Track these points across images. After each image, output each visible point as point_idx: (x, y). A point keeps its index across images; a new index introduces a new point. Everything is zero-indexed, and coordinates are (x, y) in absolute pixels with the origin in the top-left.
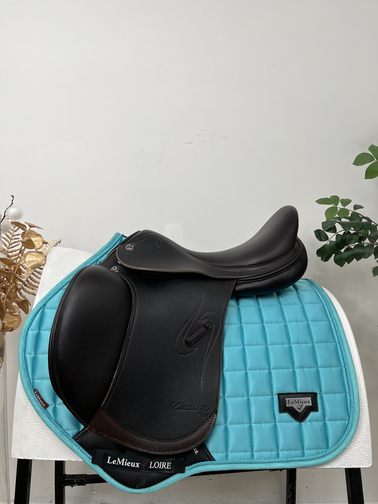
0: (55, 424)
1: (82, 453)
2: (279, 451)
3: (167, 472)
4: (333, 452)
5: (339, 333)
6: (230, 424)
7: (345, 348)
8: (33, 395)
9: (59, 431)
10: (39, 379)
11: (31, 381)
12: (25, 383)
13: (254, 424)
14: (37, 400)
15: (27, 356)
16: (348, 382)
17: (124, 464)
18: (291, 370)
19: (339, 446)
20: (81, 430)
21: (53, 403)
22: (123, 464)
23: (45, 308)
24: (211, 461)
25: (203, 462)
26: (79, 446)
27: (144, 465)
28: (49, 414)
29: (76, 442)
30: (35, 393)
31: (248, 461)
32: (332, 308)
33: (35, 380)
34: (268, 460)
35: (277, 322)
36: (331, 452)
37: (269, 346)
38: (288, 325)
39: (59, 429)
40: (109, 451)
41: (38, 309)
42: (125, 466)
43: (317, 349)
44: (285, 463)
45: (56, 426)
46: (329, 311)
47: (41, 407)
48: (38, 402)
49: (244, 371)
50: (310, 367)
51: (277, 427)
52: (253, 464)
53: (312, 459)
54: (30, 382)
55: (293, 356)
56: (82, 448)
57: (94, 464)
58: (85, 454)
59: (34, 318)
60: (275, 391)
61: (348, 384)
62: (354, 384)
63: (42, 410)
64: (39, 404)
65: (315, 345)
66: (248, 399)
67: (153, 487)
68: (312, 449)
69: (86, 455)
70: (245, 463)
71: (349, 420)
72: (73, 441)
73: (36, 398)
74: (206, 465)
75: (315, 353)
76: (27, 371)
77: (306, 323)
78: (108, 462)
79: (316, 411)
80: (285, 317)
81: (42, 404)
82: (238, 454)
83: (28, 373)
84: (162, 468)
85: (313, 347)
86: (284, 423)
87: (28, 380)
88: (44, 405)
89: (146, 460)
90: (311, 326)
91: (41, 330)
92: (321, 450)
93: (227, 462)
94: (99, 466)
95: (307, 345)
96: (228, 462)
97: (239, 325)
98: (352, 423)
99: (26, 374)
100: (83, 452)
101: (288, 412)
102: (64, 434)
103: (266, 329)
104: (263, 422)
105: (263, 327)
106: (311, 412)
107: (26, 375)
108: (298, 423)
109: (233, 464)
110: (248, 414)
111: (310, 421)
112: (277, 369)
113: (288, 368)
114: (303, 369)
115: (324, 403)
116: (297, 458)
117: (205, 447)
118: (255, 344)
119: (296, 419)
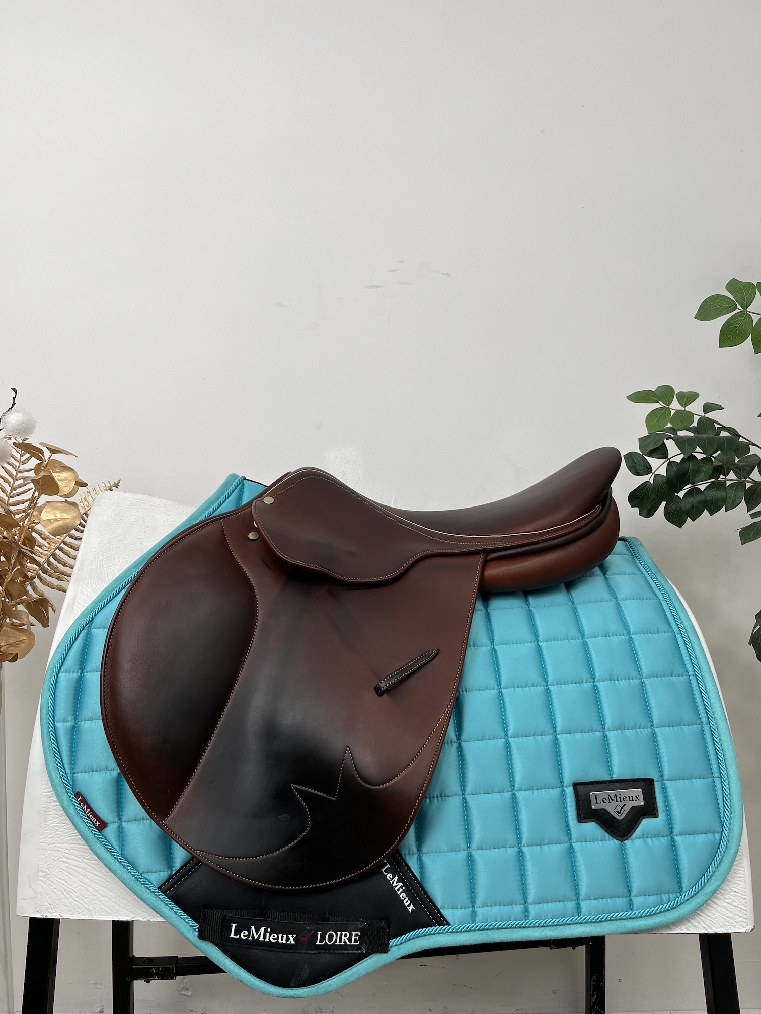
0: (122, 861)
1: (178, 917)
2: (581, 901)
3: (352, 951)
4: (692, 900)
5: (693, 656)
6: (478, 849)
7: (707, 685)
8: (75, 805)
9: (131, 876)
10: (85, 772)
11: (69, 775)
12: (57, 780)
13: (527, 848)
14: (82, 815)
15: (58, 725)
16: (717, 754)
17: (265, 937)
18: (598, 734)
19: (704, 886)
20: (174, 872)
21: (116, 820)
22: (261, 939)
23: (92, 628)
24: (441, 927)
25: (424, 929)
26: (172, 905)
27: (305, 939)
28: (109, 843)
29: (165, 894)
30: (77, 801)
31: (517, 923)
32: (678, 607)
33: (76, 774)
34: (559, 920)
35: (566, 638)
36: (687, 900)
37: (551, 688)
38: (589, 643)
39: (130, 872)
40: (232, 913)
41: (78, 630)
42: (267, 941)
43: (649, 690)
44: (593, 925)
45: (124, 866)
46: (672, 612)
47: (91, 829)
48: (85, 819)
49: (503, 740)
50: (638, 727)
51: (574, 851)
52: (528, 929)
53: (650, 915)
54: (68, 778)
55: (601, 707)
56: (178, 909)
57: (203, 939)
58: (184, 920)
59: (70, 649)
60: (568, 778)
61: (718, 758)
62: (729, 759)
63: (95, 834)
64: (87, 823)
65: (647, 681)
66: (514, 797)
67: (324, 984)
68: (649, 895)
69: (186, 922)
70: (511, 928)
71: (722, 833)
72: (160, 895)
73: (80, 811)
74: (432, 934)
75: (647, 698)
76: (60, 756)
77: (626, 637)
78: (232, 935)
79: (653, 816)
80: (583, 627)
81: (94, 822)
82: (496, 910)
83: (62, 761)
84: (342, 943)
85: (642, 685)
86: (588, 843)
87: (63, 775)
88: (97, 824)
89: (308, 928)
90: (636, 643)
91: (85, 671)
92: (667, 895)
93: (474, 928)
94: (214, 943)
95: (630, 682)
96: (477, 927)
97: (489, 648)
98: (728, 839)
99: (59, 762)
100: (180, 916)
101: (595, 820)
102: (141, 880)
103: (545, 652)
104: (546, 843)
105: (539, 649)
106: (644, 820)
107: (57, 764)
108: (617, 842)
109: (488, 931)
110: (514, 828)
111: (642, 837)
112: (570, 733)
113: (591, 730)
114: (623, 731)
115: (670, 799)
116: (618, 915)
117: (428, 897)
118: (524, 685)
119: (612, 834)
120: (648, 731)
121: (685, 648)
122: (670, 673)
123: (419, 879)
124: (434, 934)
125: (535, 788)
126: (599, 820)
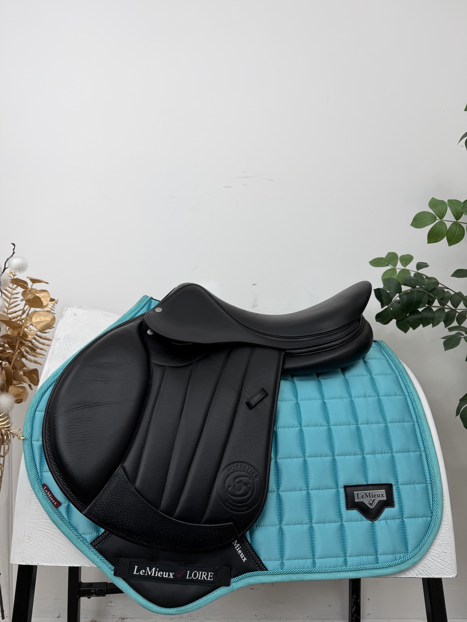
0: (69, 526)
2: (347, 558)
3: (208, 584)
4: (414, 557)
5: (416, 410)
6: (286, 525)
8: (43, 492)
9: (74, 536)
13: (315, 525)
14: (47, 498)
15: (34, 443)
16: (429, 469)
17: (155, 574)
18: (360, 456)
19: (421, 549)
20: (100, 534)
21: (67, 501)
22: (153, 575)
24: (263, 571)
25: (252, 572)
26: (98, 554)
27: (179, 576)
28: (62, 515)
29: (95, 549)
30: (44, 489)
31: (308, 570)
32: (407, 380)
33: (43, 473)
34: (333, 569)
35: (341, 398)
36: (411, 558)
37: (332, 427)
38: (354, 401)
39: (74, 534)
40: (135, 559)
42: (156, 576)
43: (391, 430)
44: (355, 572)
45: (70, 529)
46: (404, 383)
47: (52, 506)
48: (48, 500)
49: (303, 459)
50: (383, 453)
51: (344, 527)
52: (315, 573)
53: (389, 566)
55: (362, 440)
56: (102, 557)
57: (117, 576)
59: (42, 397)
60: (341, 483)
61: (430, 472)
62: (436, 472)
63: (53, 510)
64: (49, 503)
65: (389, 425)
66: (308, 494)
67: (190, 605)
68: (388, 554)
69: (106, 565)
70: (304, 573)
71: (431, 517)
72: (91, 548)
73: (45, 495)
74: (256, 576)
75: (389, 435)
76: (35, 462)
77: (377, 398)
78: (135, 573)
79: (391, 507)
80: (351, 392)
81: (53, 502)
82: (296, 562)
83: (35, 465)
84: (203, 579)
85: (386, 427)
86: (353, 523)
88: (55, 503)
89: (182, 568)
90: (383, 402)
92: (399, 555)
93: (282, 572)
94: (122, 578)
95: (379, 425)
96: (284, 572)
97: (295, 402)
98: (435, 520)
99: (33, 465)
100: (103, 561)
101: (357, 508)
102: (80, 538)
103: (328, 406)
104: (327, 522)
105: (324, 404)
106: (386, 508)
107: (33, 467)
108: (370, 522)
109: (291, 575)
110: (308, 512)
111: (385, 519)
112: (342, 455)
113: (355, 454)
114: (375, 455)
115: (402, 496)
116: (370, 566)
117: (255, 553)
118: (315, 425)
119: (367, 517)
120: (389, 455)
121: (412, 405)
122: (403, 421)
123: (250, 542)
124: (258, 575)
125: (321, 489)
126: (359, 509)
